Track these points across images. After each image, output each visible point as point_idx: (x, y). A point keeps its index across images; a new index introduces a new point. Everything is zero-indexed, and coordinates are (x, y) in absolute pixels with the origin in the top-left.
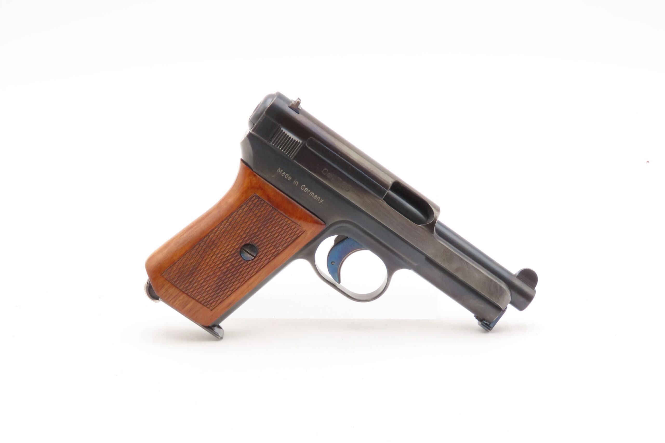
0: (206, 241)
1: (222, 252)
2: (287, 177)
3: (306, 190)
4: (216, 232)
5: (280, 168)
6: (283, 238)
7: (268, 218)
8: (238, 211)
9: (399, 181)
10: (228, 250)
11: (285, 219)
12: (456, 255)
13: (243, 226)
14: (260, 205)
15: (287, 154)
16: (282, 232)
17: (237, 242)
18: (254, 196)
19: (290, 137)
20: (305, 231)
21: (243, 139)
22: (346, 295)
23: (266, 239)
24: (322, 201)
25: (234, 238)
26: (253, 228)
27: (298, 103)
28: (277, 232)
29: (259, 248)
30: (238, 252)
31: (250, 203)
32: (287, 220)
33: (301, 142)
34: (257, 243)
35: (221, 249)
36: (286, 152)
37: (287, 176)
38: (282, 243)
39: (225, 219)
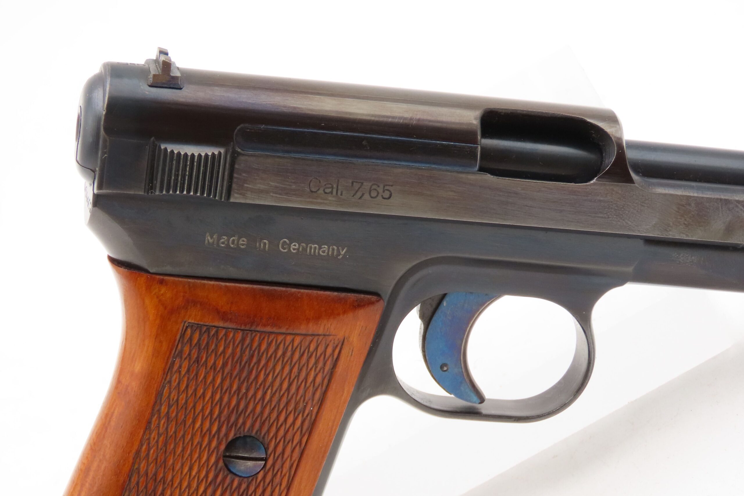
0: (138, 484)
1: (187, 490)
2: (236, 242)
3: (294, 246)
4: (148, 455)
5: (208, 234)
6: (303, 384)
7: (245, 359)
8: (170, 382)
9: (492, 107)
10: (196, 478)
11: (285, 339)
12: (709, 200)
13: (199, 408)
14: (210, 342)
15: (205, 195)
16: (295, 370)
17: (207, 449)
18: (187, 327)
19: (193, 155)
20: (344, 340)
21: (89, 214)
22: (514, 419)
23: (268, 408)
24: (344, 251)
25: (195, 443)
26: (226, 399)
27: (167, 66)
28: (284, 377)
29: (262, 434)
30: (220, 470)
31: (187, 349)
32: (289, 338)
33: (222, 151)
34: (253, 426)
35: (180, 484)
36: (202, 193)
37: (233, 240)
38: (309, 395)
39: (152, 415)
